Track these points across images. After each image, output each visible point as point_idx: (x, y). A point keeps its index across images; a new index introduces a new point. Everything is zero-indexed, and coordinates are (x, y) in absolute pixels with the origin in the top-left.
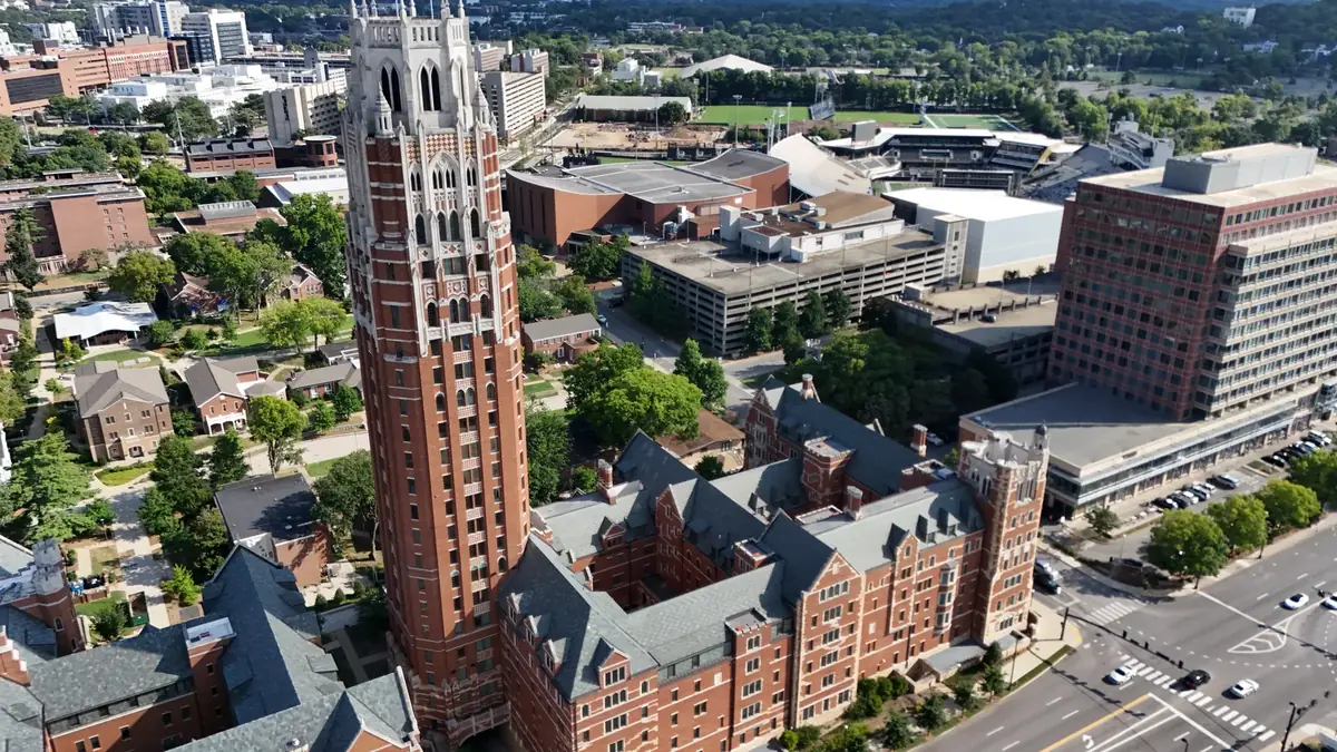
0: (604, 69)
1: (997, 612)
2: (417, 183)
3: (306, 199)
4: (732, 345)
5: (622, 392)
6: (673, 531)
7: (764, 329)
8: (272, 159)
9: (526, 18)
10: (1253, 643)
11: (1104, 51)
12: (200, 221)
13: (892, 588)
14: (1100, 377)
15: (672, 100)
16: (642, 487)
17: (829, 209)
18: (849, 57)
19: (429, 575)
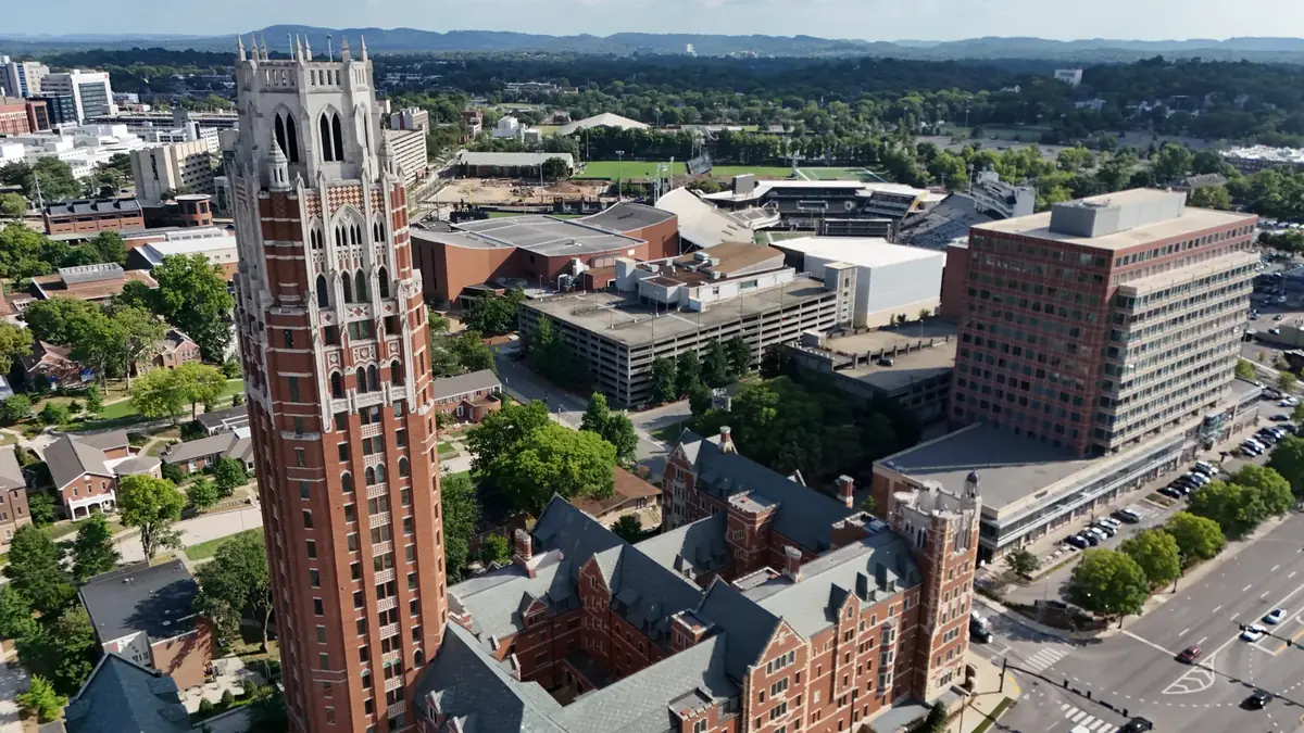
0: (483, 127)
1: (938, 668)
2: (318, 240)
3: (179, 260)
4: (636, 397)
5: (534, 452)
6: (600, 603)
7: (668, 380)
8: (141, 220)
9: (403, 79)
10: (1183, 682)
11: (952, 108)
12: (61, 286)
13: (835, 652)
14: (1002, 418)
15: (554, 156)
16: (562, 557)
17: (723, 259)
18: (720, 115)
19: (337, 677)
